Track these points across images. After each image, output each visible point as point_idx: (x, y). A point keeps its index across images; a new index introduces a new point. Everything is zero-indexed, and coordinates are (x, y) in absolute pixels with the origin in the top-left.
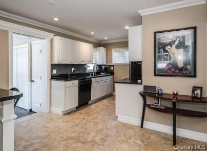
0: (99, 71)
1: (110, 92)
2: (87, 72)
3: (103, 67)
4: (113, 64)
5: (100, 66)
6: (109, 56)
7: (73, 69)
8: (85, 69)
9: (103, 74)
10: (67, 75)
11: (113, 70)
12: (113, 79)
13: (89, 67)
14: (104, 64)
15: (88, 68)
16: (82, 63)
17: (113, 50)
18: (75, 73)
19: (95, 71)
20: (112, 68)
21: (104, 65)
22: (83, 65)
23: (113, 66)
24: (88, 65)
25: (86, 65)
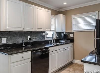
0: (59, 38)
1: (70, 61)
2: (46, 39)
3: (63, 34)
4: (72, 31)
5: (59, 34)
6: (68, 23)
7: (29, 37)
8: (44, 36)
9: (62, 41)
10: (22, 44)
11: (73, 38)
12: (73, 46)
13: (48, 34)
14: (64, 31)
15: (47, 36)
16: (39, 30)
17: (73, 17)
18: (31, 41)
19: (55, 38)
20: (72, 35)
21: (63, 33)
22: (41, 32)
23: (73, 33)
24: (47, 32)
25: (44, 32)
